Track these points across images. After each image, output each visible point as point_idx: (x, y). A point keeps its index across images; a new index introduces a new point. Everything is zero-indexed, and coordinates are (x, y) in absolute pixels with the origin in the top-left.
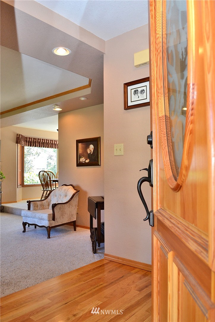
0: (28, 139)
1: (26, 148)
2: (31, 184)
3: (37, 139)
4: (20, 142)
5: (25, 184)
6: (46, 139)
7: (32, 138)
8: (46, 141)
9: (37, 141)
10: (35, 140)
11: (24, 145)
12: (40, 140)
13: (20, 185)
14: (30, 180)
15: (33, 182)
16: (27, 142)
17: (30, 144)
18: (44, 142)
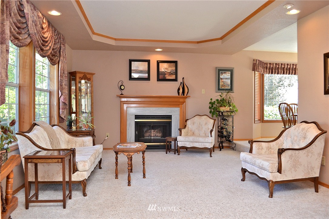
0: (269, 65)
1: (267, 76)
2: (274, 119)
3: (280, 65)
4: (257, 68)
5: (265, 119)
6: (292, 63)
7: (273, 63)
8: (292, 66)
9: (280, 67)
10: (277, 66)
11: (262, 72)
12: (285, 65)
13: (259, 120)
14: (272, 114)
15: (276, 117)
16: (267, 69)
17: (271, 71)
18: (290, 68)
